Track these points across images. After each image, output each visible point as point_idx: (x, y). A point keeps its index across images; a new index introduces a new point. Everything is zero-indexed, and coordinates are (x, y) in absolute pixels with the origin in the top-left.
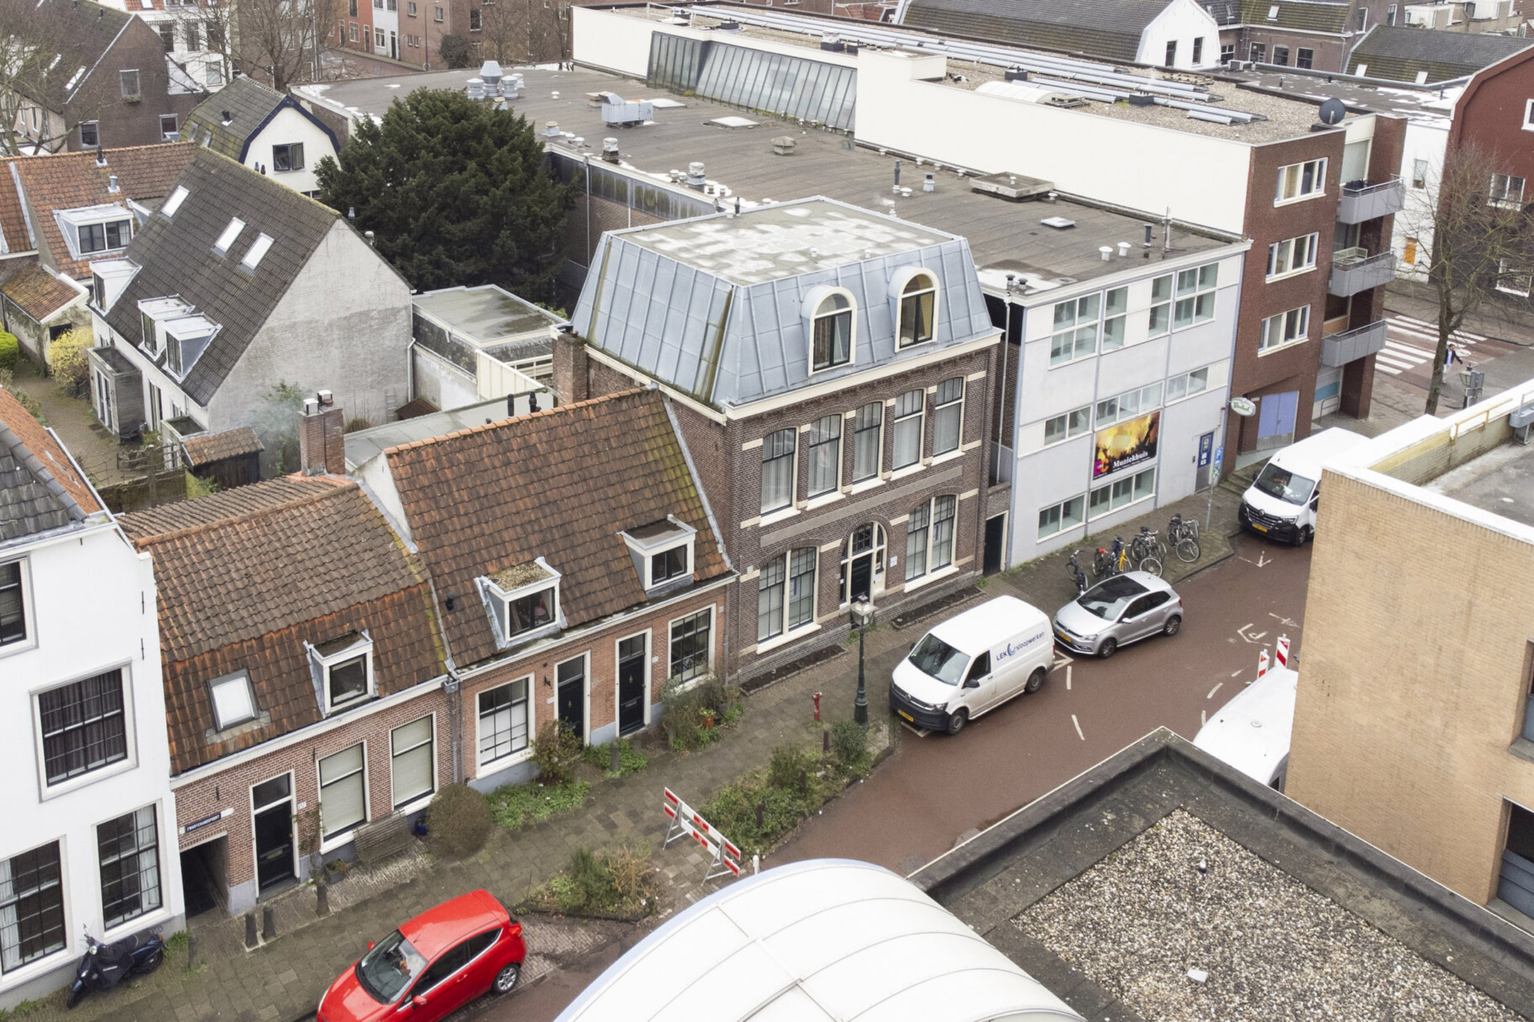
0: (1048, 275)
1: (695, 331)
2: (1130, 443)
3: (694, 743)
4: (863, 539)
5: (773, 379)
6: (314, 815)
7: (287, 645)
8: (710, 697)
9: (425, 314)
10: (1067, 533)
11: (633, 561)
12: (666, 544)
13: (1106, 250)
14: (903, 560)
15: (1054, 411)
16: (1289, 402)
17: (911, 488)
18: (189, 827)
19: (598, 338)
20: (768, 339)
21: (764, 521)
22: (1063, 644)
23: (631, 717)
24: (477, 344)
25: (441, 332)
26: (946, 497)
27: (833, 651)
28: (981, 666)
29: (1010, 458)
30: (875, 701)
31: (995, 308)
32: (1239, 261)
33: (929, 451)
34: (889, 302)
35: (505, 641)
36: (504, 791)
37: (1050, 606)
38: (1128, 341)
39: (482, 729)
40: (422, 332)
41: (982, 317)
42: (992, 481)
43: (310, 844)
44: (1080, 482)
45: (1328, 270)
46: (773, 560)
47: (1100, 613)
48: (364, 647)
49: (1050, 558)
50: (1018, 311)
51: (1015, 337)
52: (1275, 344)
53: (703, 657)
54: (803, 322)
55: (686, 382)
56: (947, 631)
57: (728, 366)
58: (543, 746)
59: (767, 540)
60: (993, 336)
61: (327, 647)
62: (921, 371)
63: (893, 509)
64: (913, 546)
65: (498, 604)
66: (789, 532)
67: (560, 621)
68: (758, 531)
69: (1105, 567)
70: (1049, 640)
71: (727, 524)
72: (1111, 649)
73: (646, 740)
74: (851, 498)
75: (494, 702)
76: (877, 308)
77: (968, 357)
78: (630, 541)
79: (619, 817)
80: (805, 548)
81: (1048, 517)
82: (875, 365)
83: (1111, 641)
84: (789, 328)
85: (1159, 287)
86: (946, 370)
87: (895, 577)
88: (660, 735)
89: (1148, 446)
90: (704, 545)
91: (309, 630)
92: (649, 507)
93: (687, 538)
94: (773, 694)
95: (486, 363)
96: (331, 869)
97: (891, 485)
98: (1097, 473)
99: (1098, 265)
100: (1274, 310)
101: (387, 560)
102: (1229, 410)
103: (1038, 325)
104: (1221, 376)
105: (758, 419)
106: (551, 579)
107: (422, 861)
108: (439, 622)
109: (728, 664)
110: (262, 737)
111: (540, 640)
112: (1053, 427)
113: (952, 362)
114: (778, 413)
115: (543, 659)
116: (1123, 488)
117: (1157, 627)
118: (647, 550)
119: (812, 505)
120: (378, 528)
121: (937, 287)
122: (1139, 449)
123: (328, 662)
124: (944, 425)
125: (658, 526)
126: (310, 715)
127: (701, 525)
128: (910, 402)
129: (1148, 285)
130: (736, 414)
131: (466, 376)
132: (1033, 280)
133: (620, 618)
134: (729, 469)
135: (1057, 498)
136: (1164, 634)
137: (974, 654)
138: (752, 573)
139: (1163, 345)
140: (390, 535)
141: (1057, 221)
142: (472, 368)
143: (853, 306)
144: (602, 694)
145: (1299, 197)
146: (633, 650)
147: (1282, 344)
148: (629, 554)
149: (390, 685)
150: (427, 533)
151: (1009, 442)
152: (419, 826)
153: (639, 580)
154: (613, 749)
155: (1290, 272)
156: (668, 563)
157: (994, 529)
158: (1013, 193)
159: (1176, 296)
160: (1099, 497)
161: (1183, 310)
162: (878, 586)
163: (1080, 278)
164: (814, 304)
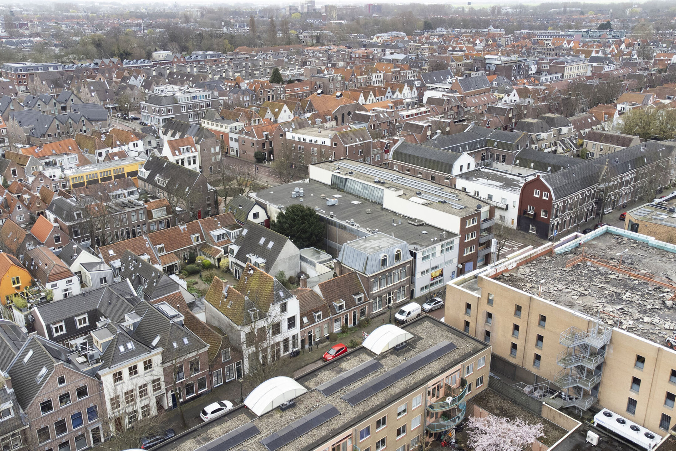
0: (421, 246)
1: (362, 262)
2: (438, 274)
3: (365, 327)
4: (389, 294)
5: (375, 269)
6: (315, 336)
7: (310, 312)
8: (366, 320)
9: (302, 255)
10: (426, 291)
11: (354, 299)
12: (359, 296)
13: (432, 240)
14: (396, 297)
15: (423, 270)
16: (471, 264)
17: (398, 285)
18: (302, 337)
19: (343, 262)
20: (374, 263)
21: (374, 292)
22: (423, 310)
23: (354, 323)
24: (315, 261)
25: (307, 259)
26: (404, 286)
27: (385, 313)
28: (409, 313)
29: (415, 279)
30: (392, 319)
31: (411, 253)
32: (459, 239)
33: (400, 279)
34: (393, 255)
35: (338, 311)
36: (338, 334)
37: (421, 304)
38: (436, 256)
39: (335, 324)
40: (302, 258)
41: (409, 255)
42: (412, 283)
43: (314, 340)
44: (428, 282)
45: (478, 239)
46: (375, 298)
47: (430, 305)
48: (320, 313)
49: (423, 296)
50: (416, 254)
51: (415, 258)
52: (467, 253)
53: (364, 314)
54: (379, 260)
55: (361, 270)
56: (403, 308)
57: (368, 268)
58: (343, 327)
59: (375, 295)
60: (411, 258)
61: (316, 312)
62: (399, 266)
63: (394, 289)
64: (398, 295)
65: (336, 306)
66: (378, 294)
67: (345, 309)
68: (373, 294)
69: (432, 297)
70: (420, 310)
71: (368, 293)
72: (431, 311)
73: (357, 326)
74: (387, 288)
75: (336, 321)
76: (391, 256)
77: (407, 263)
78: (354, 296)
79: (355, 336)
80: (380, 296)
81: (422, 289)
82: (391, 265)
83: (431, 309)
84: (377, 261)
85: (442, 246)
86: (403, 265)
87: (395, 300)
88: (359, 326)
89: (441, 275)
90: (365, 296)
91: (313, 311)
92: (356, 291)
93: (362, 295)
94: (376, 320)
95: (318, 265)
96: (317, 344)
97: (394, 285)
98: (431, 280)
99: (430, 243)
100: (467, 247)
101: (321, 301)
102: (458, 268)
103: (419, 256)
104: (456, 261)
105: (373, 276)
106: (344, 302)
107: (329, 342)
108: (329, 309)
109: (368, 315)
110: (309, 325)
111: (342, 311)
112: (423, 273)
113: (404, 264)
114: (376, 275)
115: (343, 314)
116: (436, 283)
117: (439, 307)
118: (356, 297)
119: (381, 289)
120: (317, 296)
121: (401, 252)
122: (439, 275)
123: (317, 315)
124: (403, 275)
125: (357, 294)
126: (315, 322)
127: (364, 293)
128: (397, 271)
129: (440, 246)
130: (370, 276)
131: (313, 267)
132: (418, 247)
133: (353, 308)
134: (368, 284)
135: (424, 285)
136: (441, 308)
137: (408, 311)
138: (372, 300)
139: (443, 256)
140: (320, 297)
141: (424, 232)
142: (314, 266)
143: (388, 257)
144: (350, 320)
145: (471, 225)
146: (355, 313)
147: (469, 253)
148: (354, 298)
149: (324, 318)
150: (325, 296)
151: (414, 276)
152: (328, 338)
153: (355, 302)
154: (352, 328)
155: (470, 239)
156: (360, 299)
157: (412, 292)
158: (416, 224)
159: (446, 247)
160: (432, 285)
161: (447, 249)
162: (392, 302)
163: (427, 246)
164: (381, 257)
